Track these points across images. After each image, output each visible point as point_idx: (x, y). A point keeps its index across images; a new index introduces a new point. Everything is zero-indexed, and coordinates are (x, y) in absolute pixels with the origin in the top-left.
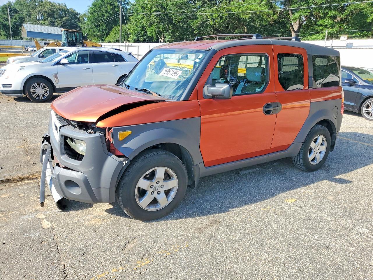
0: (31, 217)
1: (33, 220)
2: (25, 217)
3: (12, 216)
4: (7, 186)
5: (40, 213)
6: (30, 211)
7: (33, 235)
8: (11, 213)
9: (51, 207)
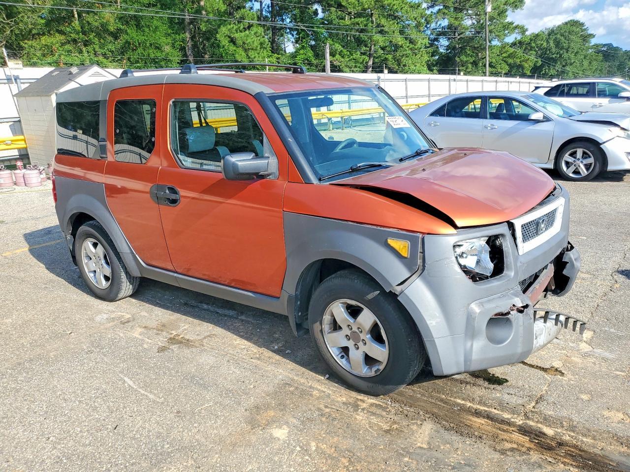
0: (598, 351)
1: (599, 345)
2: (607, 354)
3: (623, 368)
4: (601, 445)
5: (582, 351)
6: (593, 361)
7: (612, 330)
8: (623, 374)
9: (560, 351)
